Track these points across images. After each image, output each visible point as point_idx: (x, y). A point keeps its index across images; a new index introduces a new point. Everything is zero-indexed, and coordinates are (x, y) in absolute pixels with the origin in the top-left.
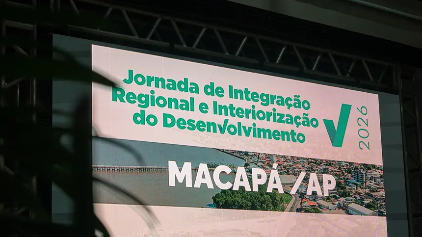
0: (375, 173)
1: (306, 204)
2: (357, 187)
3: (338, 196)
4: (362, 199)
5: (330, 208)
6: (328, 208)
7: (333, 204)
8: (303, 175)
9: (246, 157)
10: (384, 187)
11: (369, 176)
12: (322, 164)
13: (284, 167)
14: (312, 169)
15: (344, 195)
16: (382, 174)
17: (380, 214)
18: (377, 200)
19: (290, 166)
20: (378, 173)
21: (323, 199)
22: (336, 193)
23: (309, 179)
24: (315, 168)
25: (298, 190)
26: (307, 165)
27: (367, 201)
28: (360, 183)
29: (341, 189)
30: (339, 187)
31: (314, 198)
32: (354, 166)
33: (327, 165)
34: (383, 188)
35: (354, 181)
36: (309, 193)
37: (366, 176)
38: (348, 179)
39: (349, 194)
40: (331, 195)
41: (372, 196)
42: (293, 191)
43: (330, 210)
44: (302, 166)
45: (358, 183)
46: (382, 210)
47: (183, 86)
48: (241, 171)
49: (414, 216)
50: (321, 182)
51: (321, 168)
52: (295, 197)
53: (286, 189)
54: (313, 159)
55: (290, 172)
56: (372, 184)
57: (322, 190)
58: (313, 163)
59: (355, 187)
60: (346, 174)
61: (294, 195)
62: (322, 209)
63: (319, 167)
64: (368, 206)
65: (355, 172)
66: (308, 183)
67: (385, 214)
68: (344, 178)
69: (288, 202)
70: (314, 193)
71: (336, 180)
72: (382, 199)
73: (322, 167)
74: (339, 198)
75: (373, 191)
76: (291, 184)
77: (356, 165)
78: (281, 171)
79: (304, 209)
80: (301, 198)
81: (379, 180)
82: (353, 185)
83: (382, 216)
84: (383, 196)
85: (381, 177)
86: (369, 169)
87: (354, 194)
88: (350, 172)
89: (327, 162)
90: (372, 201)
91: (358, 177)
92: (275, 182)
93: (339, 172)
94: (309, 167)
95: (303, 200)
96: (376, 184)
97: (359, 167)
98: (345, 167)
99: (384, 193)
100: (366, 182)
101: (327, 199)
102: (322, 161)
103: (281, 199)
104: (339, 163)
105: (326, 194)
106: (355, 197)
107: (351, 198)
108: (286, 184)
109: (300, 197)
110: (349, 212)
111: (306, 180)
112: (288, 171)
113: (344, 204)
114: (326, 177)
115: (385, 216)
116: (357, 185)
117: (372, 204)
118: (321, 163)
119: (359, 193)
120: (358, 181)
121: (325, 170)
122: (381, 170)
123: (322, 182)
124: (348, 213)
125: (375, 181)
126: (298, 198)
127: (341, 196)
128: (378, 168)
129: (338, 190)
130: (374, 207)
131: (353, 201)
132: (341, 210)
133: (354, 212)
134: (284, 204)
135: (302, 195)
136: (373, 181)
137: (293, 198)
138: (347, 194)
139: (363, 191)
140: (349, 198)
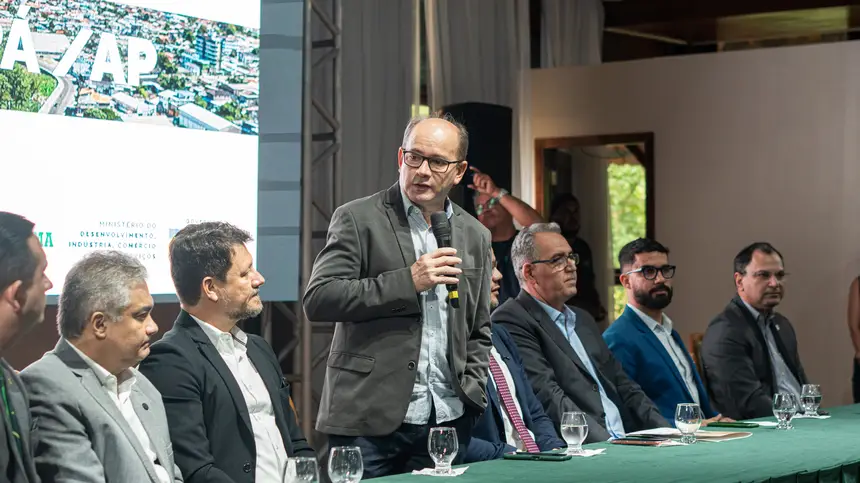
0: (241, 43)
1: (91, 99)
2: (201, 69)
3: (158, 87)
4: (210, 97)
5: (139, 112)
6: (135, 112)
7: (146, 102)
8: (84, 36)
10: (257, 74)
11: (228, 49)
12: (130, 16)
13: (45, 16)
14: (105, 24)
15: (172, 85)
16: (257, 46)
17: (246, 129)
18: (243, 100)
19: (57, 14)
20: (248, 44)
21: (127, 90)
22: (155, 80)
23: (97, 44)
24: (112, 22)
25: (72, 68)
26: (94, 15)
27: (219, 102)
28: (208, 62)
29: (167, 73)
30: (163, 67)
31: (106, 87)
32: (197, 24)
33: (139, 18)
34: (255, 77)
35: (197, 57)
36: (96, 76)
37: (222, 48)
38: (182, 51)
39: (183, 84)
40: (145, 83)
41: (232, 91)
42: (60, 70)
43: (140, 115)
44: (85, 17)
45: (203, 62)
46: (250, 122)
49: (315, 138)
50: (124, 55)
51: (128, 24)
52: (65, 81)
53: (45, 63)
54: (110, 4)
55: (56, 28)
56: (234, 67)
57: (126, 71)
58: (110, 10)
59: (197, 69)
60: (179, 40)
61: (62, 78)
62: (121, 111)
63: (121, 20)
64: (223, 112)
65: (200, 37)
66: (95, 55)
67: (257, 130)
68: (175, 50)
69: (47, 92)
70: (107, 78)
71: (157, 51)
72: (253, 99)
73: (129, 21)
74: (160, 91)
75: (234, 81)
76: (57, 54)
77: (203, 24)
78: (37, 25)
79: (83, 110)
80: (76, 86)
81: (249, 58)
82: (195, 66)
83: (250, 134)
84: (253, 93)
85: (254, 52)
86: (230, 32)
87: (194, 85)
88: (189, 38)
89: (139, 11)
90: (230, 101)
91: (204, 48)
92: (19, 46)
93: (164, 35)
94: (100, 20)
95: (83, 91)
96: (242, 67)
97: (209, 27)
98: (177, 26)
99: (257, 86)
100: (220, 61)
101: (134, 92)
102: (128, 10)
103: (32, 85)
104: (167, 17)
105: (134, 82)
106: (195, 91)
107: (185, 93)
108: (47, 53)
109: (74, 83)
110: (181, 123)
111: (91, 46)
112: (52, 26)
113: (170, 105)
114: (135, 45)
115: (254, 133)
116: (200, 65)
117: (231, 109)
118: (127, 13)
119: (204, 84)
120: (203, 57)
121: (134, 28)
122: (255, 37)
123: (126, 55)
124: (177, 123)
125: (240, 60)
126: (70, 84)
127: (166, 88)
128: (249, 34)
129: (159, 74)
130: (234, 115)
131: (191, 99)
132: (164, 117)
133: (191, 123)
134: (39, 96)
135: (81, 80)
136: (235, 60)
137: (61, 85)
138: (179, 84)
139: (213, 81)
140: (182, 92)
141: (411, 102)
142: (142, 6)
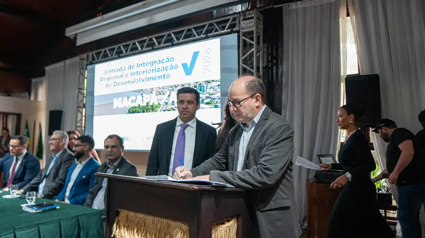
0: (213, 84)
1: (169, 107)
4: (203, 100)
8: (168, 94)
9: (142, 91)
10: (220, 91)
11: (209, 87)
13: (159, 92)
16: (219, 83)
17: (216, 106)
18: (214, 99)
19: (161, 91)
20: (216, 84)
24: (174, 89)
25: (165, 101)
26: (170, 89)
27: (206, 101)
28: (202, 92)
31: (173, 104)
32: (198, 83)
36: (170, 102)
37: (207, 87)
41: (210, 98)
42: (162, 103)
44: (168, 90)
46: (217, 105)
47: (121, 69)
48: (139, 97)
53: (159, 102)
55: (161, 94)
56: (212, 91)
58: (174, 87)
64: (207, 103)
65: (199, 86)
67: (220, 106)
69: (159, 108)
70: (173, 102)
72: (218, 98)
75: (211, 95)
76: (161, 99)
77: (200, 83)
78: (157, 94)
79: (167, 110)
81: (217, 87)
83: (217, 108)
85: (218, 85)
86: (209, 82)
88: (196, 87)
90: (209, 100)
91: (201, 88)
92: (153, 99)
95: (167, 106)
96: (214, 90)
97: (202, 83)
99: (220, 94)
100: (206, 90)
102: (179, 85)
103: (156, 107)
104: (189, 84)
108: (159, 99)
111: (169, 96)
117: (210, 102)
122: (219, 81)
126: (164, 105)
128: (216, 81)
130: (211, 104)
134: (157, 109)
135: (167, 103)
136: (211, 89)
137: (162, 106)
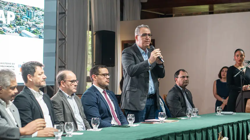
0: (39, 13)
2: (28, 20)
3: (15, 25)
4: (30, 28)
5: (10, 32)
6: (9, 32)
7: (12, 29)
10: (44, 22)
11: (35, 14)
12: (8, 5)
14: (1, 7)
15: (19, 24)
16: (43, 14)
17: (40, 37)
18: (39, 29)
20: (41, 13)
22: (14, 23)
24: (3, 7)
27: (33, 29)
28: (30, 18)
29: (18, 21)
30: (17, 19)
31: (1, 25)
32: (27, 7)
33: (10, 5)
34: (43, 22)
35: (26, 17)
37: (33, 14)
38: (22, 15)
39: (22, 24)
40: (12, 24)
41: (36, 26)
45: (28, 18)
46: (42, 35)
49: (60, 40)
50: (6, 16)
51: (7, 7)
54: (2, 1)
56: (37, 19)
57: (6, 20)
58: (2, 3)
59: (26, 20)
60: (22, 12)
62: (5, 32)
63: (5, 6)
64: (34, 32)
65: (27, 11)
67: (43, 37)
68: (20, 14)
70: (1, 22)
71: (15, 15)
72: (42, 29)
74: (16, 26)
75: (37, 24)
77: (28, 7)
81: (41, 17)
82: (26, 19)
83: (41, 38)
84: (42, 27)
85: (43, 15)
86: (36, 10)
87: (26, 24)
88: (24, 11)
89: (10, 3)
90: (36, 29)
91: (29, 14)
93: (17, 10)
96: (39, 19)
97: (30, 8)
98: (21, 8)
99: (43, 25)
100: (33, 18)
101: (9, 26)
104: (18, 5)
105: (9, 23)
106: (26, 26)
107: (23, 27)
110: (22, 35)
113: (19, 30)
114: (9, 13)
115: (43, 38)
116: (27, 19)
117: (36, 31)
118: (7, 4)
119: (28, 24)
120: (28, 17)
121: (9, 8)
122: (43, 11)
123: (7, 16)
124: (21, 35)
125: (39, 18)
127: (18, 25)
128: (41, 10)
129: (16, 21)
130: (37, 33)
131: (25, 28)
132: (17, 33)
133: (25, 35)
136: (37, 18)
138: (21, 24)
139: (31, 23)
140: (22, 27)
141: (87, 30)
142: (11, 2)
